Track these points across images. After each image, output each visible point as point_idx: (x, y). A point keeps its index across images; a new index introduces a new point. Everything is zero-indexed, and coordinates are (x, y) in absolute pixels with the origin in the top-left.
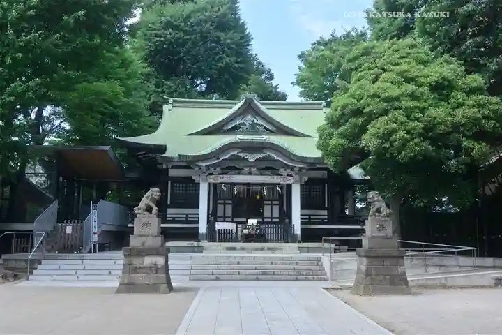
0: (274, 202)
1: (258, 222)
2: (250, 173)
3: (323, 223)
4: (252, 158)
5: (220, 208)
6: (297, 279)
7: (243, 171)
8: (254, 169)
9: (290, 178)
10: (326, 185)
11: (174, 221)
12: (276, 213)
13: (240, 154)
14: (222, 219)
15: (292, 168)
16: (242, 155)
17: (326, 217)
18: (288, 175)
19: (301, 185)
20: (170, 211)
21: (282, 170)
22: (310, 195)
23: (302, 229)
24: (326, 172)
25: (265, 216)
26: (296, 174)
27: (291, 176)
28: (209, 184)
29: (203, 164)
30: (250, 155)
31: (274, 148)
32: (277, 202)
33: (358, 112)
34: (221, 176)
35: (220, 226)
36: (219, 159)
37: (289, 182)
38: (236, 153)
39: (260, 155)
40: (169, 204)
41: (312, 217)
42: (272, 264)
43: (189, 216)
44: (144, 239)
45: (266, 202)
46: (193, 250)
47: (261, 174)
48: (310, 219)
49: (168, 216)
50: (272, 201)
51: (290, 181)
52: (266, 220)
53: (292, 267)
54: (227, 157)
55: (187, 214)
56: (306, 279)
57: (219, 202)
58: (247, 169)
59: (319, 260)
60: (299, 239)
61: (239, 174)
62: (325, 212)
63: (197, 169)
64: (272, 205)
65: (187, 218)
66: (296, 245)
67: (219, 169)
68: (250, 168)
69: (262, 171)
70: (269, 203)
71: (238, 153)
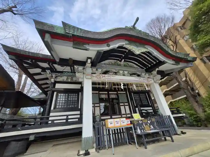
2: (124, 75)
4: (137, 50)
7: (118, 74)
8: (126, 72)
13: (127, 46)
18: (148, 78)
21: (143, 75)
25: (122, 113)
34: (103, 75)
38: (124, 44)
40: (52, 109)
43: (69, 117)
45: (121, 104)
51: (151, 81)
54: (117, 46)
55: (67, 116)
62: (151, 108)
65: (67, 119)
67: (100, 70)
68: (124, 71)
69: (132, 74)
70: (123, 104)
71: (126, 44)
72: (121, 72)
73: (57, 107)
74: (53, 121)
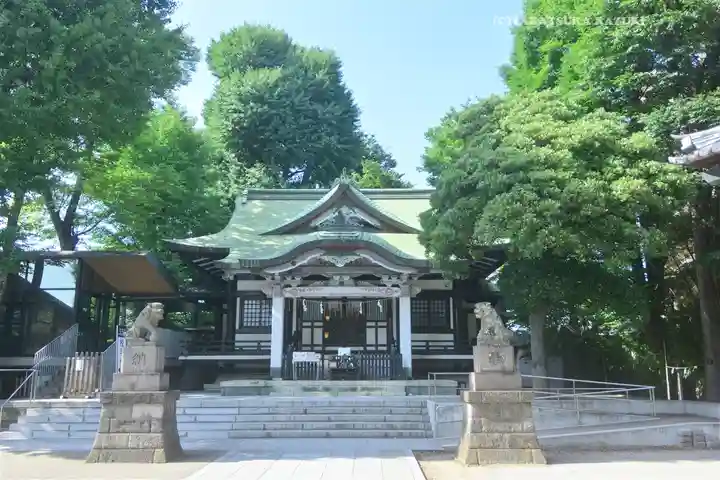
0: (380, 324)
1: (352, 352)
2: (342, 284)
3: (445, 351)
4: (341, 262)
5: (306, 333)
6: (386, 436)
7: (331, 282)
8: (346, 279)
9: (396, 289)
10: (451, 299)
11: (242, 351)
12: (383, 339)
13: (323, 258)
14: (309, 348)
15: (399, 275)
16: (326, 258)
17: (452, 344)
18: (393, 286)
19: (412, 299)
20: (238, 337)
21: (385, 279)
22: (429, 313)
23: (414, 361)
24: (450, 282)
25: (368, 343)
26: (404, 284)
27: (397, 286)
28: (287, 299)
29: (277, 272)
30: (336, 257)
31: (371, 247)
32: (385, 324)
33: (469, 190)
34: (302, 288)
35: (299, 357)
36: (294, 264)
37: (396, 295)
38: (317, 255)
39: (352, 258)
40: (237, 327)
41: (430, 344)
42: (354, 412)
43: (263, 344)
44: (134, 379)
45: (368, 324)
46: (258, 391)
47: (356, 285)
48: (428, 346)
49: (236, 344)
50: (376, 322)
51: (396, 293)
52: (368, 348)
53: (382, 417)
54: (305, 262)
55: (259, 342)
56: (400, 436)
57: (305, 324)
58: (337, 278)
59: (424, 406)
60: (410, 375)
61: (326, 285)
62: (450, 337)
63: (269, 279)
64: (376, 327)
65: (259, 346)
66: (403, 383)
67: (298, 279)
68: (342, 275)
69: (358, 280)
70: (373, 324)
71: (321, 256)
73: (245, 324)
74: (241, 347)
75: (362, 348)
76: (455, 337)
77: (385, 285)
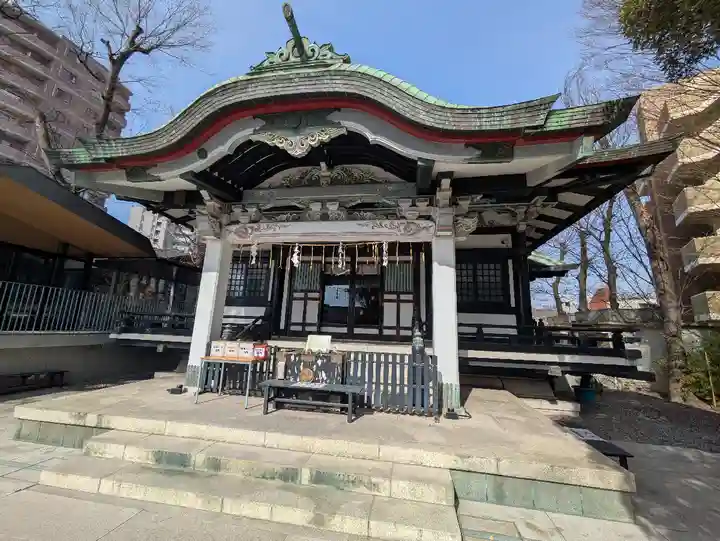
0: (403, 296)
2: (325, 217)
4: (297, 144)
8: (333, 208)
10: (510, 262)
12: (407, 319)
13: (265, 138)
17: (515, 331)
18: (420, 217)
22: (475, 281)
24: (508, 236)
25: (385, 324)
27: (428, 218)
32: (410, 297)
36: (203, 154)
38: (250, 132)
41: (484, 330)
45: (386, 297)
48: (479, 333)
50: (398, 294)
52: (386, 332)
54: (226, 149)
62: (511, 319)
64: (399, 301)
67: (252, 210)
68: (323, 203)
70: (394, 297)
71: (255, 132)
72: (316, 208)
75: (375, 331)
76: (519, 320)
77: (404, 218)
